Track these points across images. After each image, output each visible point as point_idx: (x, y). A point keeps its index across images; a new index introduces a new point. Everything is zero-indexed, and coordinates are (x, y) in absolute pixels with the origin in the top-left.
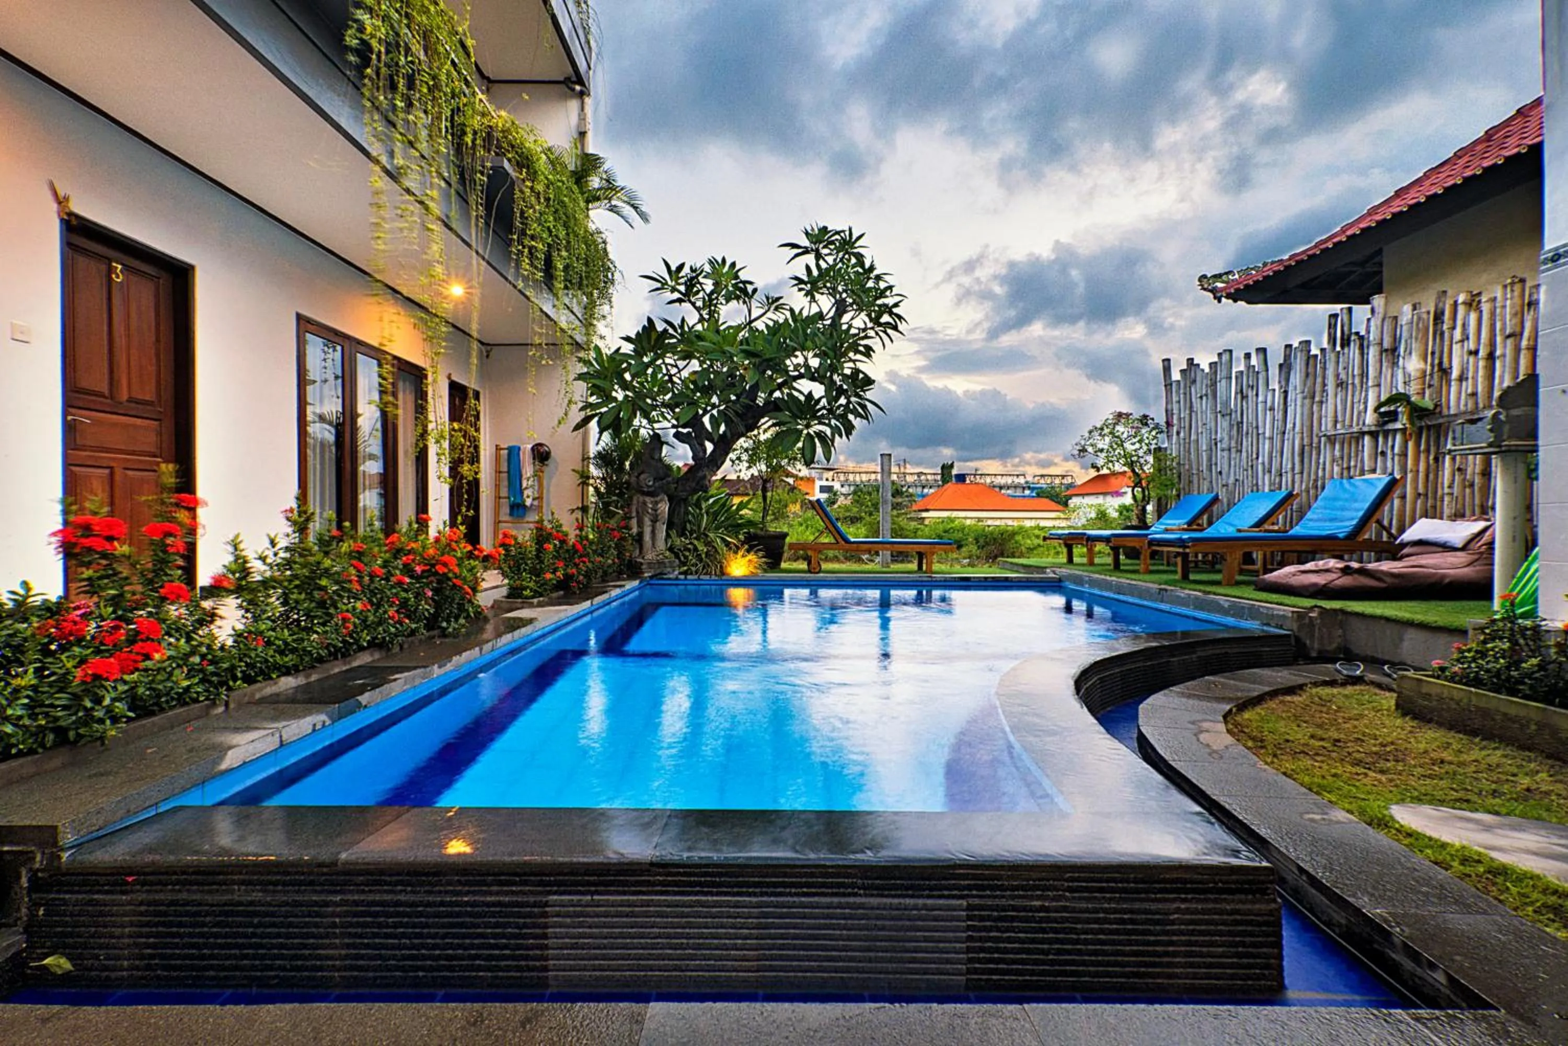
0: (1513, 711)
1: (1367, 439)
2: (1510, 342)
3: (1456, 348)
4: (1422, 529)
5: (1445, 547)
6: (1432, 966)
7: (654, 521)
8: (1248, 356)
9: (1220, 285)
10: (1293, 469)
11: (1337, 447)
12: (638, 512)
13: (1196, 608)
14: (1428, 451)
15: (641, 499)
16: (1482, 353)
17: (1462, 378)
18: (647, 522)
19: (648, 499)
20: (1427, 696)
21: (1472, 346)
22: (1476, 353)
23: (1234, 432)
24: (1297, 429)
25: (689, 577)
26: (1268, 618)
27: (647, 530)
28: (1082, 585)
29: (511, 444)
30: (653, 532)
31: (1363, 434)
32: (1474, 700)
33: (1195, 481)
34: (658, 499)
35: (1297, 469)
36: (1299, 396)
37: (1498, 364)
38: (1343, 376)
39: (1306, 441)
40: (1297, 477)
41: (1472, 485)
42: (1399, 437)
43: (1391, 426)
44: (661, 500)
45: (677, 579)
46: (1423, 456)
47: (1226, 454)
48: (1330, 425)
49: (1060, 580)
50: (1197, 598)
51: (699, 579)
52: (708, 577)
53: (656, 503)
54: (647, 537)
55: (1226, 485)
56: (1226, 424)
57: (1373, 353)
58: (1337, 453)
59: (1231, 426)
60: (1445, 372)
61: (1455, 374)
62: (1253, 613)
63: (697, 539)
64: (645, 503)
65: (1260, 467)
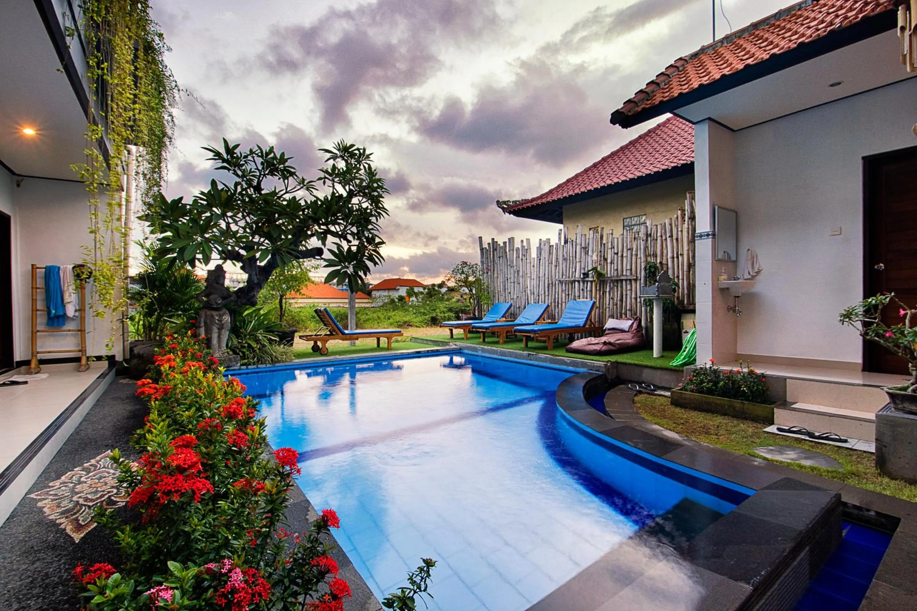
0: (719, 402)
1: (576, 283)
2: (629, 252)
3: (609, 251)
4: (610, 323)
5: (622, 331)
6: (868, 510)
7: (220, 329)
8: (522, 241)
9: (505, 206)
10: (545, 293)
11: (564, 285)
12: (205, 323)
13: (551, 363)
14: (600, 290)
15: (209, 313)
16: (620, 254)
17: (611, 263)
18: (215, 330)
19: (214, 313)
20: (685, 398)
21: (616, 251)
22: (617, 254)
23: (516, 275)
24: (546, 276)
25: (250, 367)
26: (592, 367)
27: (215, 336)
28: (477, 351)
29: (49, 264)
30: (219, 337)
31: (575, 281)
32: (704, 399)
33: (497, 295)
34: (222, 312)
35: (547, 294)
36: (547, 263)
37: (625, 259)
38: (565, 256)
39: (550, 282)
40: (547, 297)
41: (617, 304)
42: (589, 283)
43: (587, 279)
44: (224, 314)
45: (240, 369)
46: (598, 292)
47: (512, 284)
48: (561, 276)
49: (460, 349)
50: (551, 359)
51: (258, 368)
52: (264, 366)
53: (221, 316)
54: (215, 341)
55: (513, 299)
56: (512, 271)
57: (578, 247)
58: (564, 288)
59: (514, 272)
60: (606, 260)
61: (609, 261)
62: (584, 365)
63: (250, 339)
64: (212, 316)
65: (529, 292)
